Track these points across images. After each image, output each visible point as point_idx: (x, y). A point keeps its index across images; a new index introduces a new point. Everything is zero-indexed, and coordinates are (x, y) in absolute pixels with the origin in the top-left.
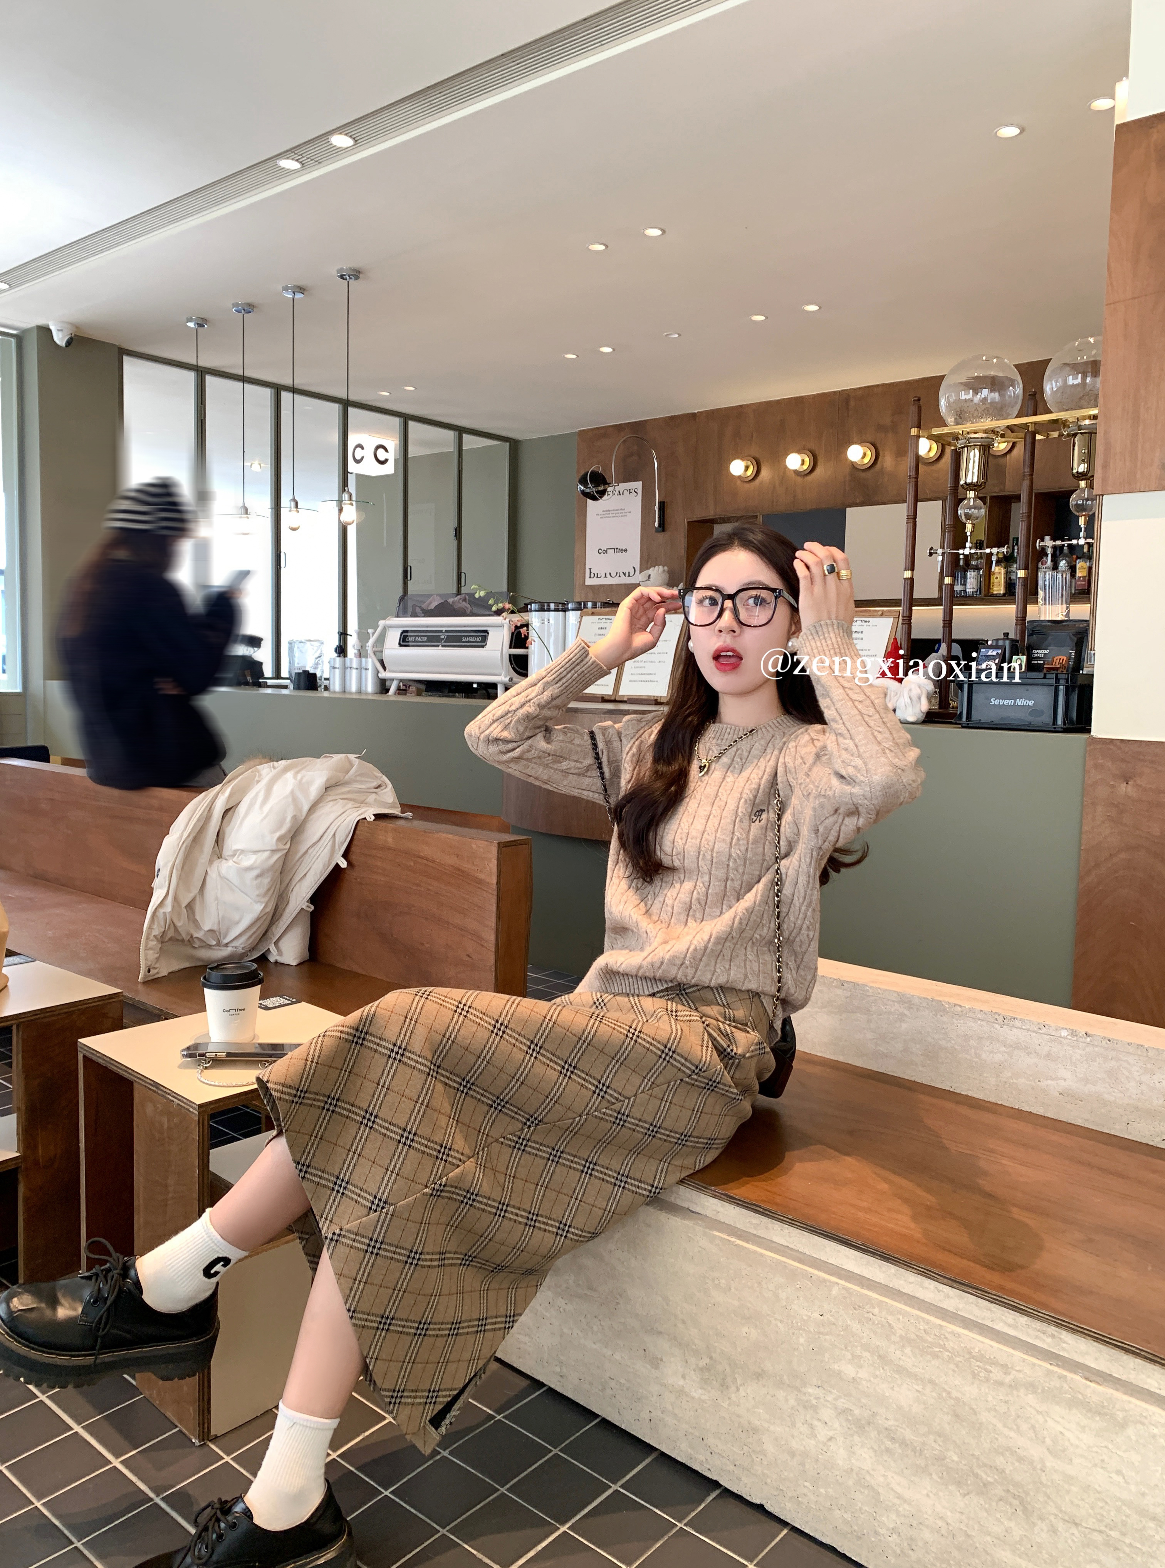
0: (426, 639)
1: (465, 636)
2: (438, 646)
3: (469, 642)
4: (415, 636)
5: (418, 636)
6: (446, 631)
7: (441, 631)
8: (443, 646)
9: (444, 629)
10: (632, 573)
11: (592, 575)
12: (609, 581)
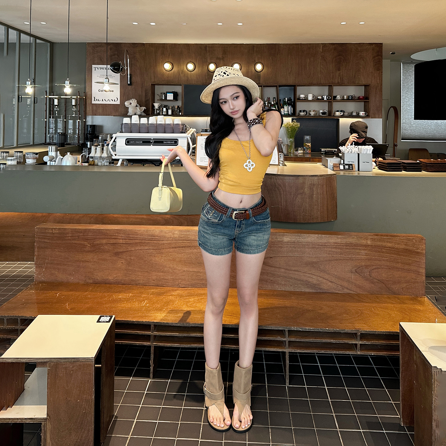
0: (142, 142)
1: (165, 141)
2: (150, 145)
3: (167, 143)
4: (135, 141)
5: (137, 141)
6: (153, 139)
7: (151, 139)
8: (153, 145)
9: (152, 138)
10: (116, 100)
11: (96, 100)
12: (104, 102)
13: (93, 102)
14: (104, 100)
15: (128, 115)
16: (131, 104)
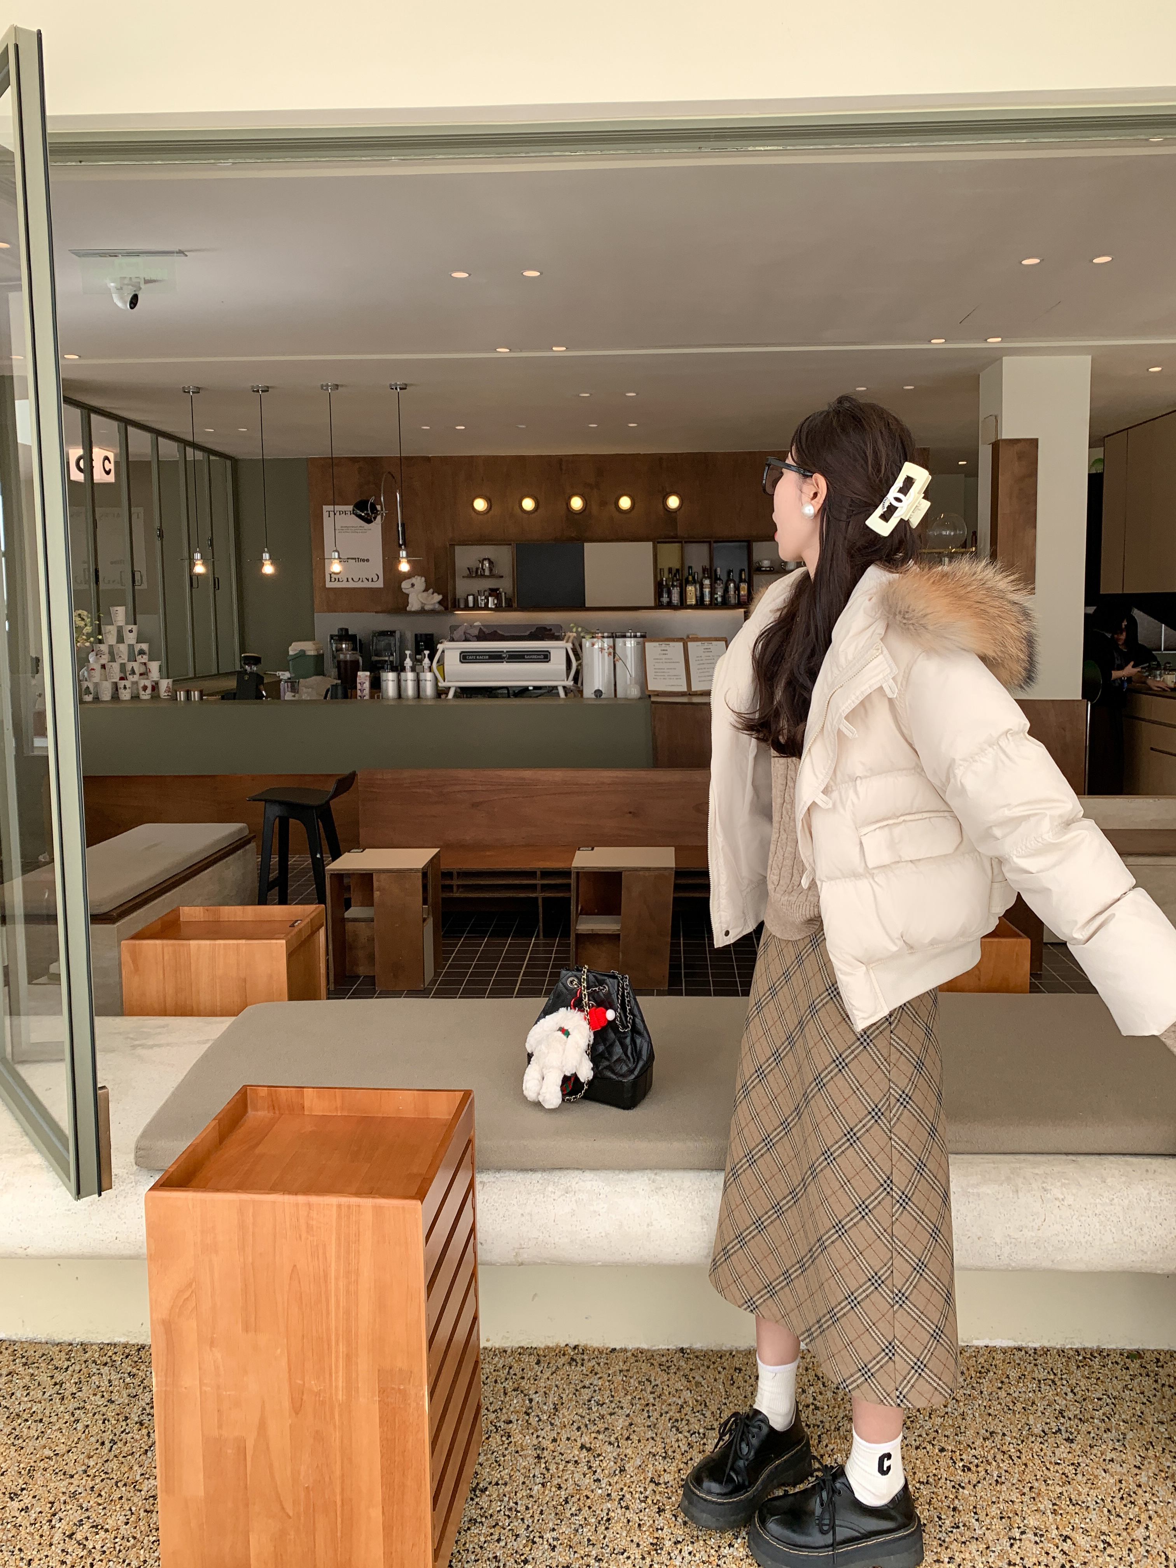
0: (489, 657)
10: (375, 579)
11: (333, 580)
12: (351, 585)
13: (329, 585)
14: (350, 580)
15: (408, 609)
16: (413, 585)
